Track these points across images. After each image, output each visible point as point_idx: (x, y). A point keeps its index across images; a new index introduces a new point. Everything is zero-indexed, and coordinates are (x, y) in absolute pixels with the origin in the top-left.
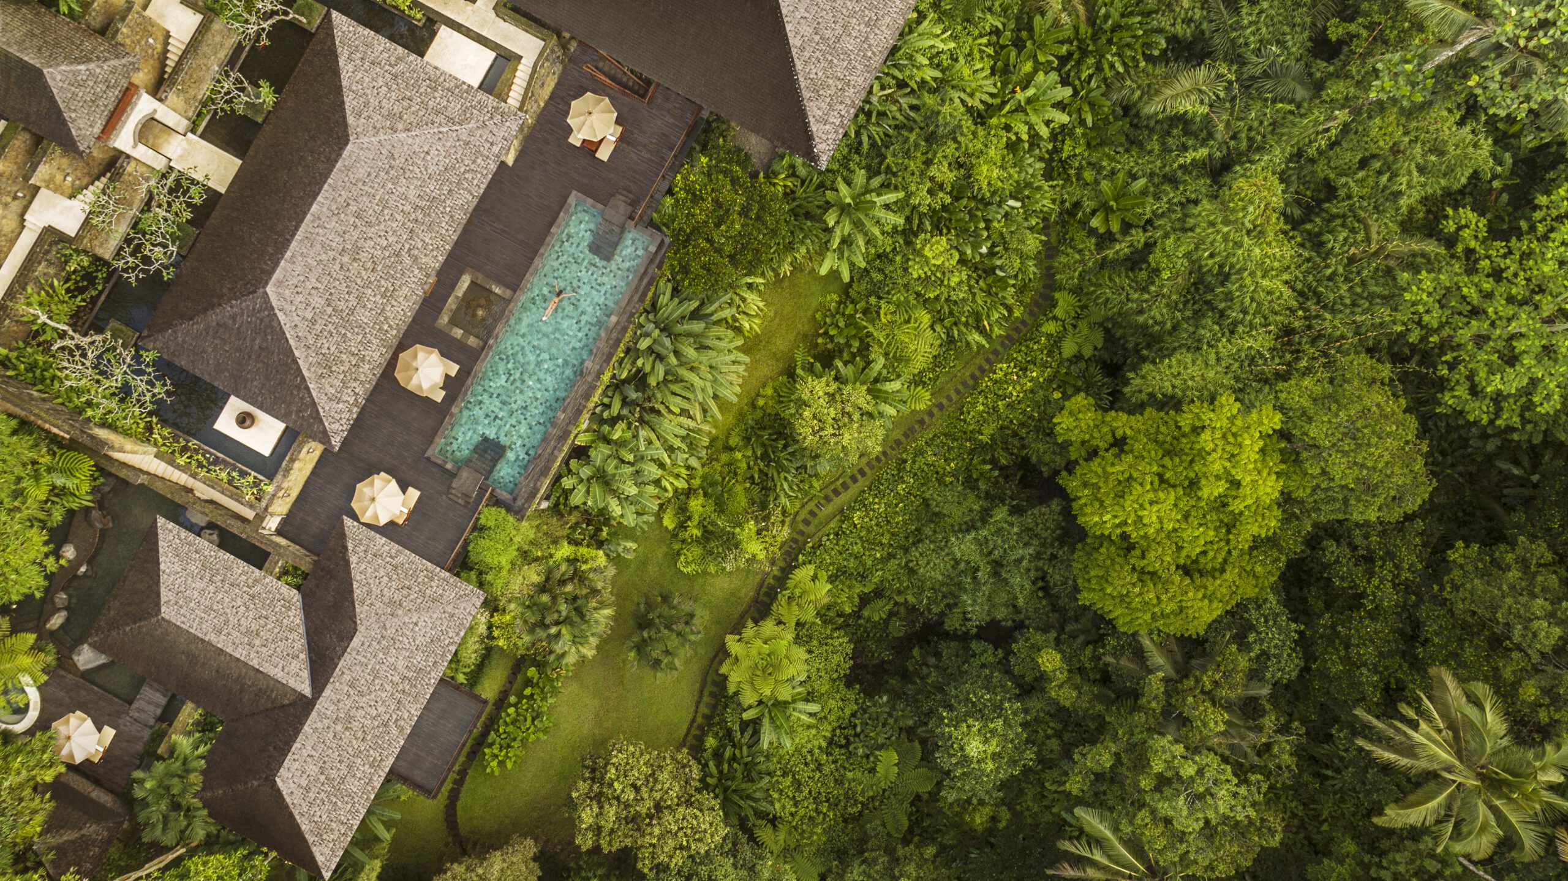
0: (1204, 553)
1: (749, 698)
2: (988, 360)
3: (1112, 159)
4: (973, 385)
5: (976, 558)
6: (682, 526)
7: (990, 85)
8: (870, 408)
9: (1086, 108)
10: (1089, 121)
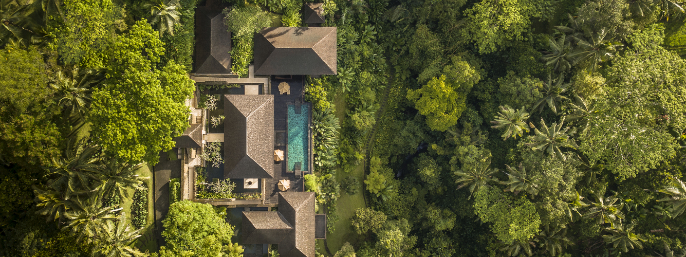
0: (448, 108)
1: (376, 192)
2: (388, 90)
3: (390, 33)
4: (387, 97)
5: (408, 134)
6: (342, 162)
7: (356, 35)
8: (369, 115)
9: (379, 25)
10: (381, 28)
